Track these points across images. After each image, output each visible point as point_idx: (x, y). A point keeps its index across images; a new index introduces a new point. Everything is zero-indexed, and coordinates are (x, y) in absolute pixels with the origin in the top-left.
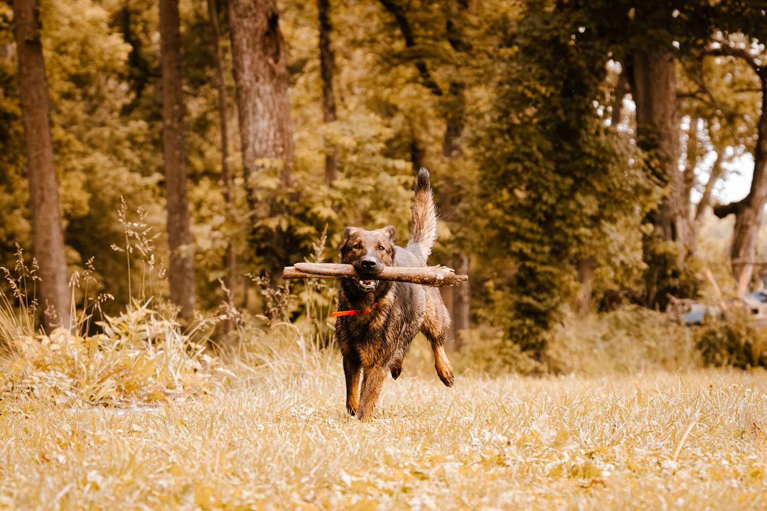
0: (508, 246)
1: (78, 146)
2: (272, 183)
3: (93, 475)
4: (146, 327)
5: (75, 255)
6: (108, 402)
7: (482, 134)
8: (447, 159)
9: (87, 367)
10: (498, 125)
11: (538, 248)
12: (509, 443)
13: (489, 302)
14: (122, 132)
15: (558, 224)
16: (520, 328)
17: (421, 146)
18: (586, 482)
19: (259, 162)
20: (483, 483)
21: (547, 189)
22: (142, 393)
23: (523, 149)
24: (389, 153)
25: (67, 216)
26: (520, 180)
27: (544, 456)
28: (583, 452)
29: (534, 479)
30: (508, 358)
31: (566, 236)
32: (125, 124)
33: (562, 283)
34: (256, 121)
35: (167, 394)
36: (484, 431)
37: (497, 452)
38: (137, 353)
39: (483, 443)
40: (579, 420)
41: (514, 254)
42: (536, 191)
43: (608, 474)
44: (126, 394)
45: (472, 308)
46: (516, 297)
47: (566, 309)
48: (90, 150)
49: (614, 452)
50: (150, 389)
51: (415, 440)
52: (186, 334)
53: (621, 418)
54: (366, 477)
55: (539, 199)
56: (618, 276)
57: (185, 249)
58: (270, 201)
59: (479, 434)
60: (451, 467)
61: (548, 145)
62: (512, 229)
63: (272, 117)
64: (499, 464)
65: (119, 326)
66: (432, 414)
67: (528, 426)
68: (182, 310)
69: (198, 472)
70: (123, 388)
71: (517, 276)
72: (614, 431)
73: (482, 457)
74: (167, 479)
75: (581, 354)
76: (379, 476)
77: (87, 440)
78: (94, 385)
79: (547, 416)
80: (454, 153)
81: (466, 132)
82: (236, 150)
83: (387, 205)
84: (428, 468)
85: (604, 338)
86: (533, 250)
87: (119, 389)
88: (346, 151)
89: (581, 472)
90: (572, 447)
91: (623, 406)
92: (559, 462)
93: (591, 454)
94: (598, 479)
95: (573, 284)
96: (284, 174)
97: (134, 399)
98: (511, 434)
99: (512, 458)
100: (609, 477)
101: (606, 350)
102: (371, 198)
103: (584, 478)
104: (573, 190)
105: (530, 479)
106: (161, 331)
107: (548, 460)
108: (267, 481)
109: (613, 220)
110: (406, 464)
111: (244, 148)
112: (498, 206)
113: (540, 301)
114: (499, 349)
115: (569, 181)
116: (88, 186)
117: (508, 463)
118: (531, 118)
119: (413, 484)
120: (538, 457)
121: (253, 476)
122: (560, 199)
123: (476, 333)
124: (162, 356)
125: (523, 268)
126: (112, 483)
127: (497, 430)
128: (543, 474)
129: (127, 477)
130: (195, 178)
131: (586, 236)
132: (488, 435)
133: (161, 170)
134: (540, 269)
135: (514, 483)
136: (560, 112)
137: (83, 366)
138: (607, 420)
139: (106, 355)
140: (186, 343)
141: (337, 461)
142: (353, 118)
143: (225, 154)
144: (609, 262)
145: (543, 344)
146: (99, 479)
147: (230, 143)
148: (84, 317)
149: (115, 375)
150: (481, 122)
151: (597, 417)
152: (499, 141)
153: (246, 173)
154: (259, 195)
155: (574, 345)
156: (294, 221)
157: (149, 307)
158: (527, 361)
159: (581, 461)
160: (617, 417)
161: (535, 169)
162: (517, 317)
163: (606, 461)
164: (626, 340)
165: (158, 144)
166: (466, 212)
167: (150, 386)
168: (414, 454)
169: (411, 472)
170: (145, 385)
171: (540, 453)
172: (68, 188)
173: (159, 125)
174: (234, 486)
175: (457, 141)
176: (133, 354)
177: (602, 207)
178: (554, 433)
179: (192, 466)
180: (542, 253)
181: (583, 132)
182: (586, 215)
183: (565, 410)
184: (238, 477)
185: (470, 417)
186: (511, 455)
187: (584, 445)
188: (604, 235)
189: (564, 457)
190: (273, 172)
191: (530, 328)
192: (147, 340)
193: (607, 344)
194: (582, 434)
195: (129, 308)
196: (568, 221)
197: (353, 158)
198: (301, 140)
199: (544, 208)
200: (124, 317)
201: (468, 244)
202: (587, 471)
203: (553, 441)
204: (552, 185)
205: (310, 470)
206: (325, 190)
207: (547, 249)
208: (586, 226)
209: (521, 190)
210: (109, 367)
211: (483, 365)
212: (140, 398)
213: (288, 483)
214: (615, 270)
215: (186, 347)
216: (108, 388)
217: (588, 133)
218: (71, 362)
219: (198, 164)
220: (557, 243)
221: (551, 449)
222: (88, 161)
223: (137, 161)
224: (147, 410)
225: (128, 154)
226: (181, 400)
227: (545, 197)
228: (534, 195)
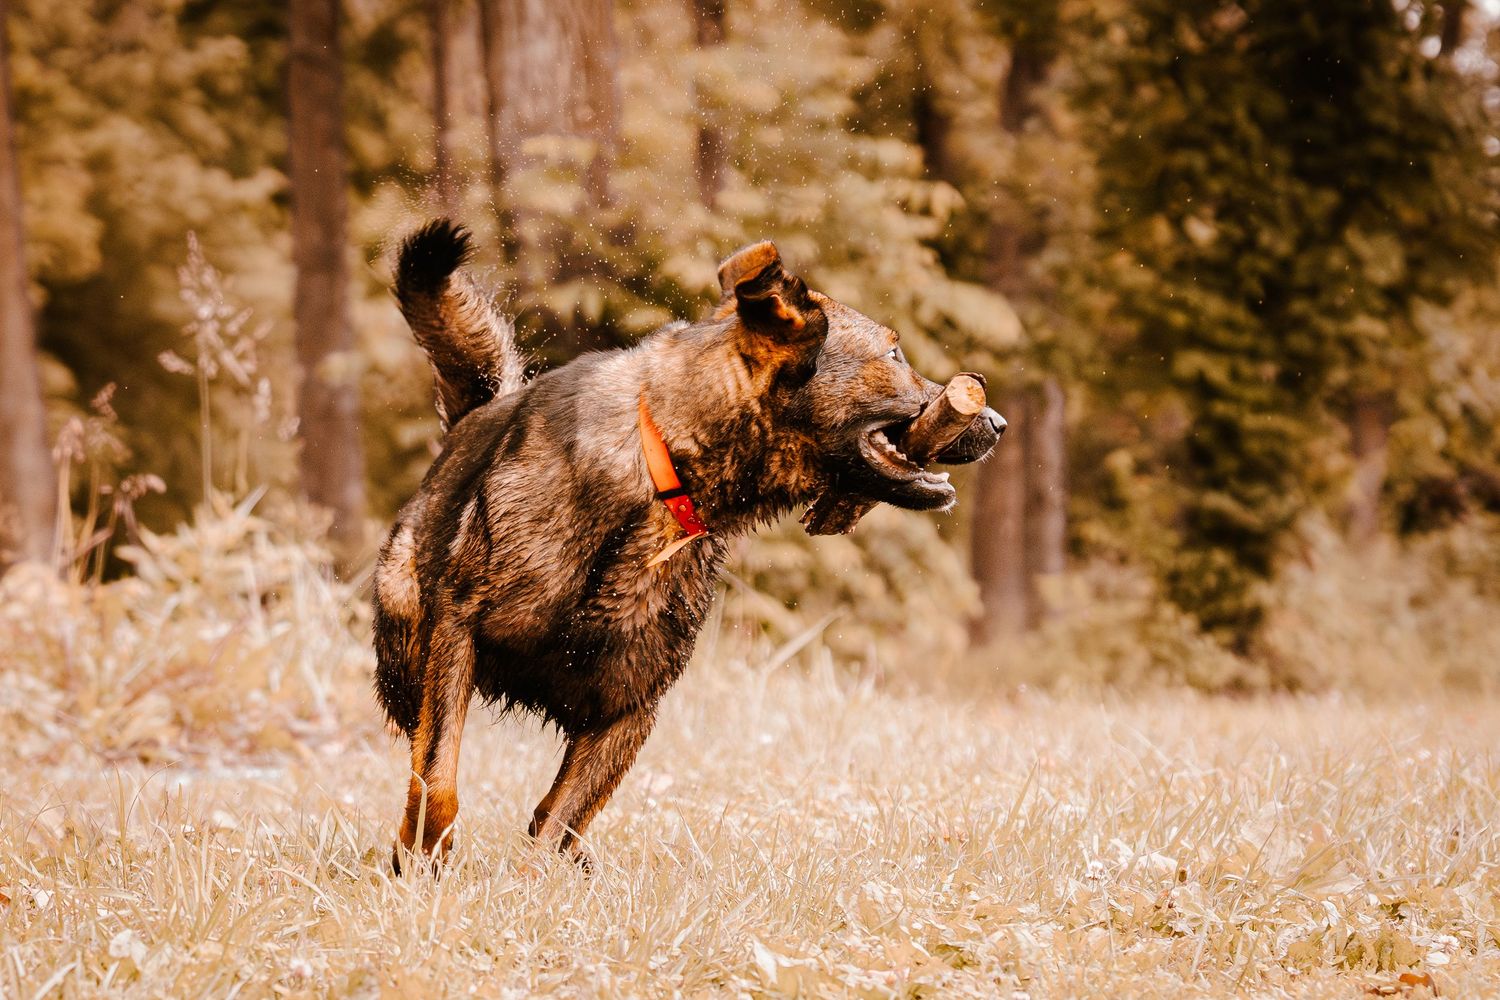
0: (1168, 364)
1: (73, 103)
2: (562, 199)
3: (124, 942)
4: (243, 562)
5: (59, 376)
6: (148, 752)
7: (1102, 75)
8: (1011, 141)
9: (99, 663)
10: (1145, 54)
11: (1246, 369)
12: (1183, 876)
13: (1113, 503)
14: (182, 66)
15: (1299, 306)
16: (1198, 574)
17: (941, 105)
18: (1384, 979)
19: (531, 146)
20: (1116, 978)
21: (1271, 218)
22: (234, 732)
23: (1213, 115)
24: (862, 123)
25: (43, 279)
26: (1200, 194)
27: (1273, 910)
28: (1374, 899)
29: (1247, 969)
30: (1165, 651)
31: (1318, 337)
32: (190, 46)
33: (1307, 458)
34: (523, 41)
35: (296, 736)
36: (1116, 841)
37: (1151, 899)
38: (224, 629)
39: (1114, 872)
40: (1363, 817)
41: (1181, 385)
42: (1242, 221)
43: (1443, 959)
44: (194, 734)
45: (1071, 520)
46: (1185, 495)
47: (1317, 527)
48: (99, 110)
49: (1455, 901)
50: (255, 720)
51: (937, 863)
52: (347, 580)
53: (1473, 814)
54: (813, 956)
55: (1249, 244)
56: (1456, 445)
57: (338, 366)
58: (557, 246)
59: (1102, 849)
60: (1033, 938)
61: (1274, 105)
62: (1179, 319)
63: (565, 29)
64: (1156, 929)
65: (176, 560)
66: (979, 796)
67: (1230, 830)
68: (337, 521)
69: (387, 938)
70: (188, 717)
71: (1190, 441)
72: (1453, 847)
73: (1112, 910)
74: (309, 954)
75: (1356, 645)
76: (849, 955)
77: (102, 849)
78: (116, 708)
79: (1280, 806)
80: (1031, 125)
81: (1062, 72)
82: (471, 111)
83: (855, 256)
84: (976, 936)
85: (1416, 602)
86: (1235, 375)
87: (178, 721)
88: (753, 118)
89: (1371, 954)
90: (1346, 888)
91: (1477, 781)
92: (1312, 925)
93: (1396, 907)
94: (1415, 971)
95: (1336, 462)
96: (594, 178)
97: (214, 747)
98: (1185, 851)
99: (1189, 914)
100: (1447, 968)
101: (1421, 631)
102: (816, 238)
103: (1379, 969)
104: (1338, 220)
105: (1240, 970)
106: (281, 573)
107: (1284, 922)
108: (562, 964)
109: (1443, 300)
110: (917, 926)
111: (493, 107)
112: (1146, 258)
113: (1248, 503)
114: (1144, 626)
115: (1329, 198)
116: (96, 205)
117: (1180, 926)
118: (1232, 36)
119: (939, 977)
120: (1256, 912)
121: (525, 950)
122: (1306, 241)
123: (1079, 585)
124: (285, 637)
125: (1205, 419)
126: (173, 961)
127: (1149, 841)
128: (1271, 958)
129: (210, 949)
130: (364, 182)
131: (1373, 340)
132: (1126, 853)
133: (280, 163)
134: (1251, 421)
135: (1197, 977)
136: (1308, 22)
137: (88, 662)
138: (1437, 818)
139: (145, 633)
140: (345, 604)
141: (738, 915)
142: (771, 33)
143: (442, 123)
144: (1431, 405)
145: (1255, 617)
146: (139, 951)
147: (457, 97)
148: (92, 537)
149: (168, 685)
150: (1100, 48)
151: (1411, 810)
152: (1147, 93)
153: (497, 173)
154: (530, 231)
155: (1339, 618)
156: (617, 297)
157: (256, 511)
158: (1213, 658)
159: (1370, 926)
160: (1462, 811)
161: (1240, 164)
162: (1189, 544)
163: (1436, 925)
164: (1474, 606)
165: (272, 98)
166: (1060, 274)
167: (255, 713)
168: (936, 898)
169: (927, 947)
170: (244, 710)
171: (1262, 902)
172: (45, 207)
173: (276, 51)
174: (479, 974)
175: (1040, 95)
176: (214, 631)
177: (1414, 264)
178: (1296, 850)
179: (373, 923)
180: (1256, 381)
181: (1367, 73)
182: (1372, 285)
183: (1325, 791)
184: (487, 951)
185: (1076, 805)
186: (1187, 905)
187: (1376, 881)
188: (1416, 337)
189: (1326, 913)
190: (566, 169)
191: (1222, 574)
192: (245, 596)
193: (1423, 617)
194: (1371, 853)
195: (201, 514)
196: (1324, 299)
197: (773, 137)
198: (637, 90)
199: (1264, 265)
200: (186, 537)
201: (1062, 359)
202: (1385, 952)
203: (1295, 869)
204: (1281, 206)
205: (672, 936)
206: (696, 216)
207: (1269, 370)
208: (1372, 313)
209: (1201, 218)
210: (152, 663)
211: (1100, 665)
212: (229, 743)
213: (615, 971)
214: (1448, 426)
215: (346, 615)
216: (151, 716)
217: (1379, 73)
218: (58, 650)
219: (371, 148)
220: (1294, 357)
221: (1291, 892)
222: (97, 139)
223: (217, 139)
224: (251, 773)
225: (197, 121)
226: (333, 749)
227: (1265, 238)
228: (1237, 232)
